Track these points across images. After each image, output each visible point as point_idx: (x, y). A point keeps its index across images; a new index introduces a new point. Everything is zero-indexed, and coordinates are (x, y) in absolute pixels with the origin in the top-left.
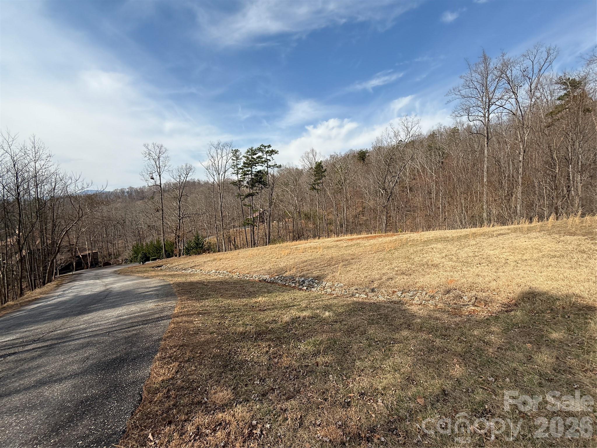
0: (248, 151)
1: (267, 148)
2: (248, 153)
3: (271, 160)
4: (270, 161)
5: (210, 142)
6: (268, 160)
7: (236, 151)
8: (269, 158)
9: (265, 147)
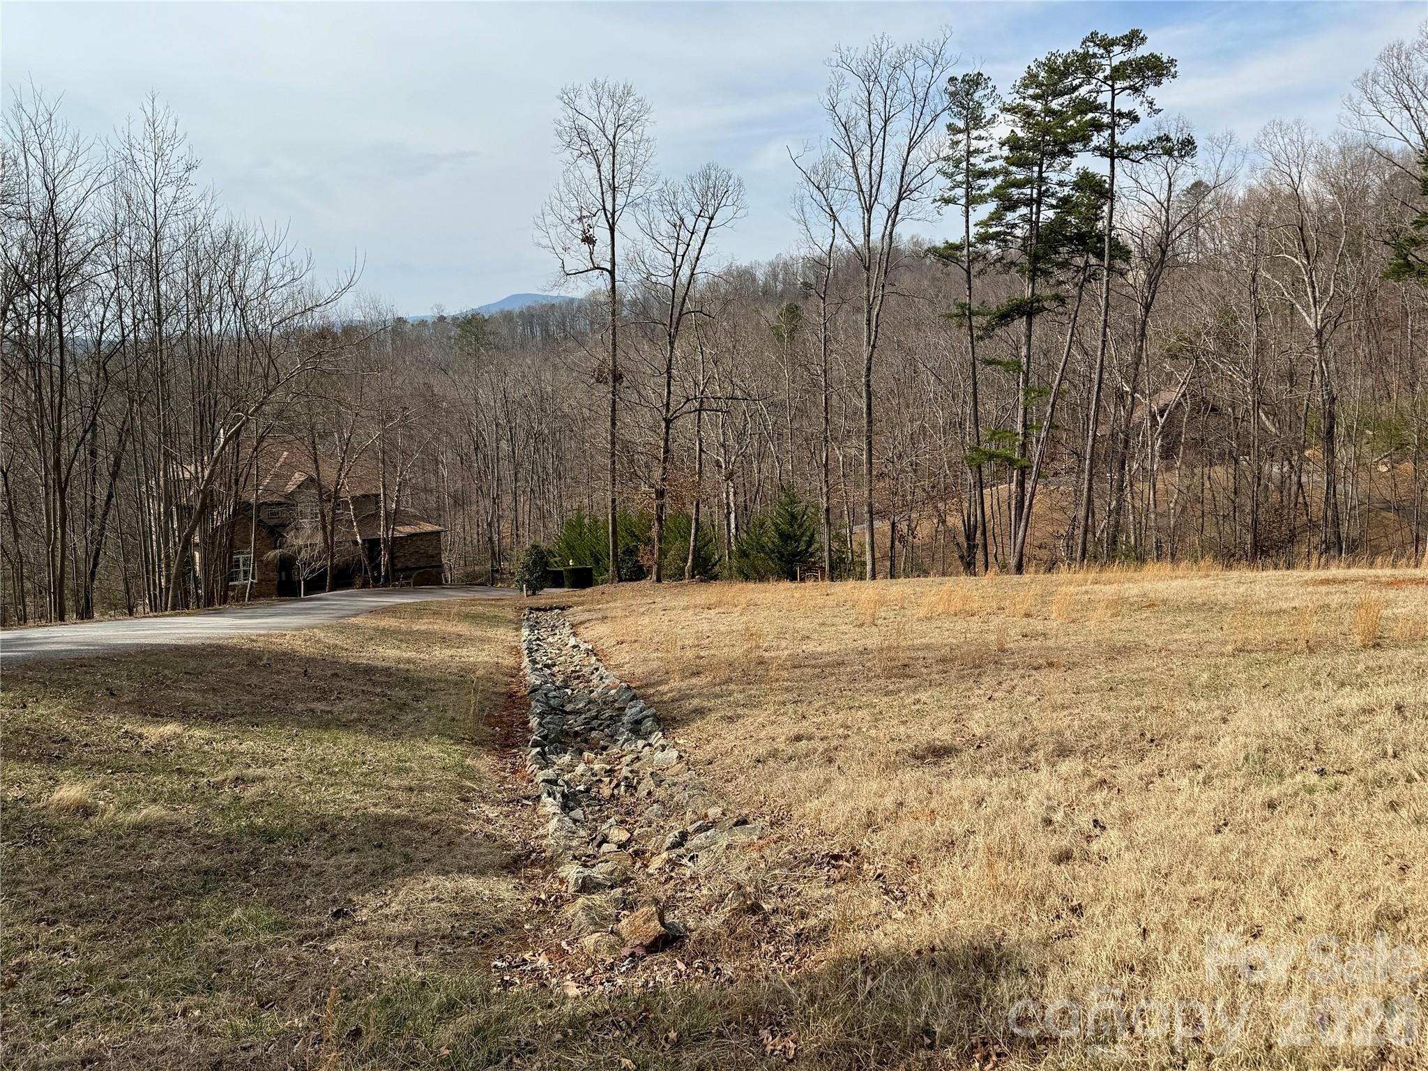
0: (1031, 80)
1: (1117, 49)
2: (1026, 87)
3: (1141, 111)
4: (1136, 119)
5: (838, 49)
6: (1121, 115)
7: (975, 82)
8: (1125, 102)
9: (1107, 45)
